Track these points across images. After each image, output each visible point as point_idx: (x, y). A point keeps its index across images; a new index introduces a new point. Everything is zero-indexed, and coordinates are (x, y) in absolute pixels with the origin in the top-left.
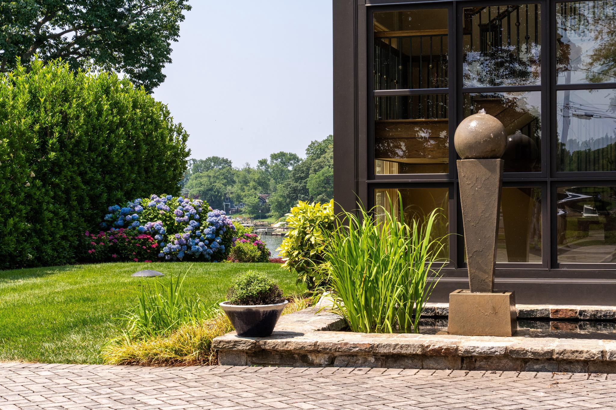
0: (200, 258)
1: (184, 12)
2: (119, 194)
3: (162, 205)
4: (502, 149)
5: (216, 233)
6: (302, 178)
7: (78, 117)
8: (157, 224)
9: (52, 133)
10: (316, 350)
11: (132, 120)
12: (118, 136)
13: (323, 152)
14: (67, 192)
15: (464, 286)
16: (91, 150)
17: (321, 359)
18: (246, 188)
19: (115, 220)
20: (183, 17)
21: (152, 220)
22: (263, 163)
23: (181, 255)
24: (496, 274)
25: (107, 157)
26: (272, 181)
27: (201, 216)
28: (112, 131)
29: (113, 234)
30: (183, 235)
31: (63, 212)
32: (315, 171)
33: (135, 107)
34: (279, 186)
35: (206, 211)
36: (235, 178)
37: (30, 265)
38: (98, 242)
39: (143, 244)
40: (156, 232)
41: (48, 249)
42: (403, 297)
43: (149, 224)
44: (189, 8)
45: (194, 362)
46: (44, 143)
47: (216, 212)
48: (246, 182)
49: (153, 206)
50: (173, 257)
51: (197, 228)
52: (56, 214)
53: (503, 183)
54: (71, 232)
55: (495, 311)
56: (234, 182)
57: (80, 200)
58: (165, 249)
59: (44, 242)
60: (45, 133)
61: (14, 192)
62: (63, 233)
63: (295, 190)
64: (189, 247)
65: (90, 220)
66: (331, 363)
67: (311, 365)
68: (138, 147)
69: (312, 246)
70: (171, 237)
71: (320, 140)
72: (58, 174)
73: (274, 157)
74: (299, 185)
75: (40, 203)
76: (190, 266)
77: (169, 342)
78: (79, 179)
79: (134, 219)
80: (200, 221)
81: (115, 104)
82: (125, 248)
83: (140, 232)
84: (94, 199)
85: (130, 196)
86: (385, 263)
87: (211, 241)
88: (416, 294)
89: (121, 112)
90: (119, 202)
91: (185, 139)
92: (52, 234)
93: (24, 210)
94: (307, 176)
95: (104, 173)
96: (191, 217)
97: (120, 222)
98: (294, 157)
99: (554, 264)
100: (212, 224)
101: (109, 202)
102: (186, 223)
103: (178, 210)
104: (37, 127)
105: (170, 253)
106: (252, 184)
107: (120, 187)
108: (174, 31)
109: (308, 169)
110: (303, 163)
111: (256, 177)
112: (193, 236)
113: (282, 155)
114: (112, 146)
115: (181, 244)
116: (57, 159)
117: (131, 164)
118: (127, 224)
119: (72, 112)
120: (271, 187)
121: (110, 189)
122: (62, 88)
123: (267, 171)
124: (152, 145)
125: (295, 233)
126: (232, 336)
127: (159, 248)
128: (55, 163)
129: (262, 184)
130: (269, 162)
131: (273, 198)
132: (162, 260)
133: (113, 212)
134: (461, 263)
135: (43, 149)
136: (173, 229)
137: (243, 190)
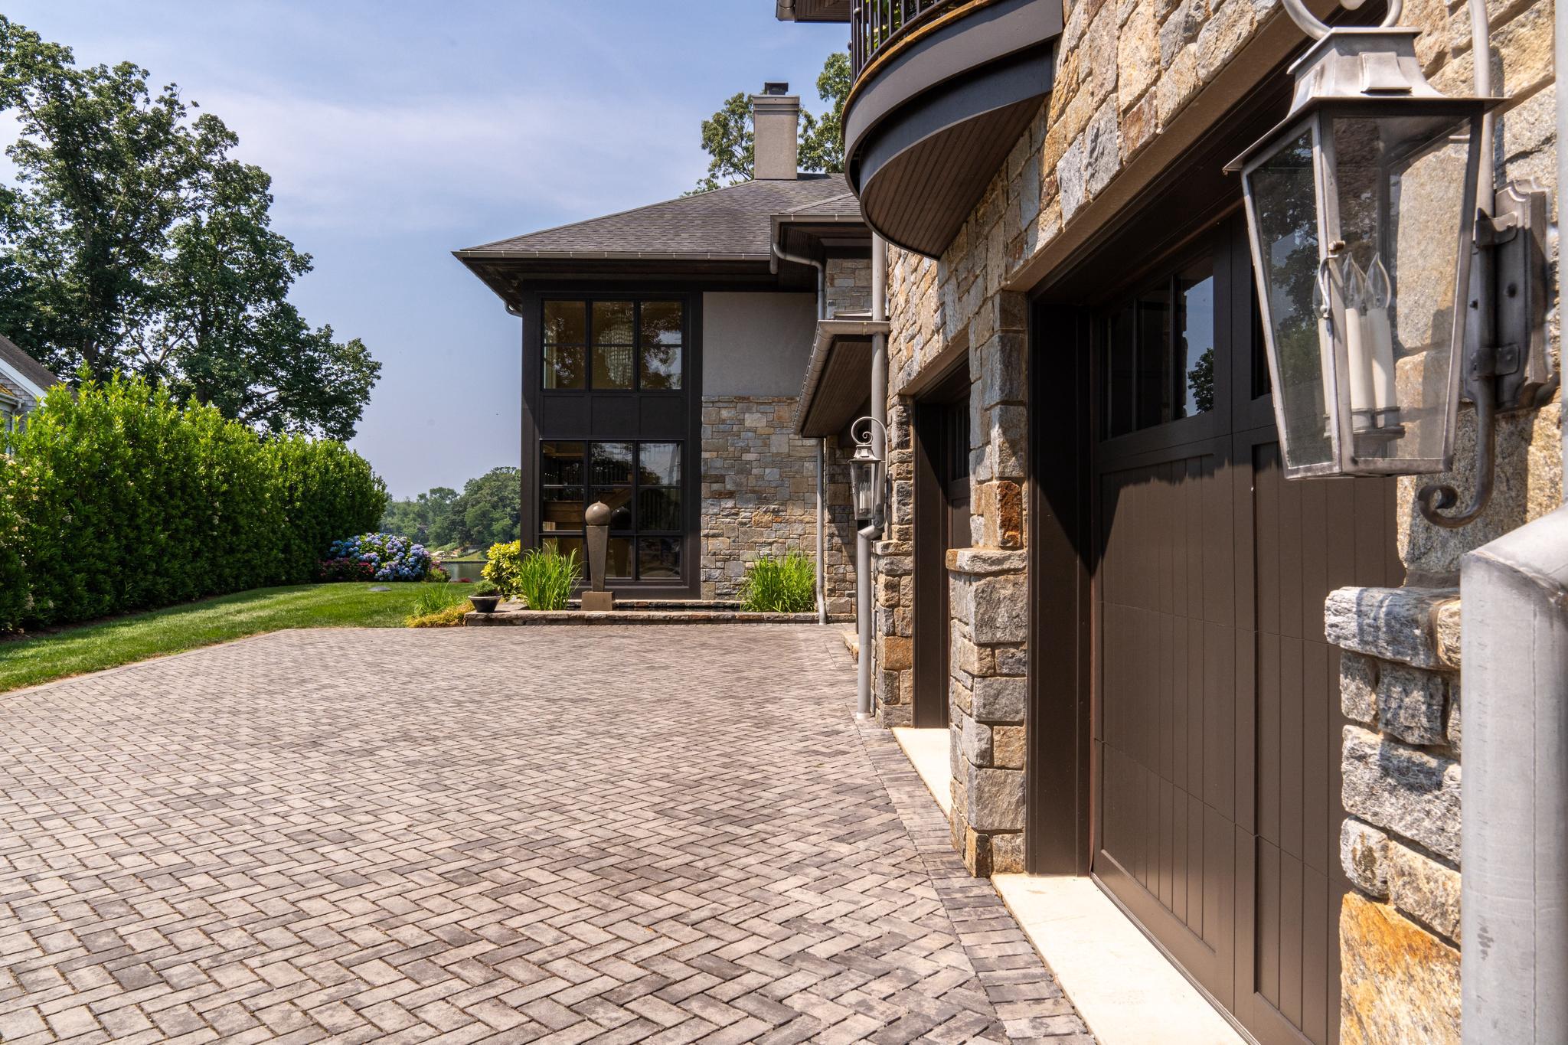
0: (406, 579)
1: (375, 381)
2: (341, 532)
3: (376, 541)
4: (609, 521)
5: (417, 561)
6: (460, 512)
7: (314, 476)
8: (373, 554)
9: (296, 489)
10: (517, 618)
11: (348, 476)
12: (340, 489)
13: (480, 488)
14: (305, 531)
15: (590, 590)
16: (321, 500)
17: (520, 622)
18: (406, 520)
19: (339, 551)
20: (373, 385)
21: (368, 551)
22: (422, 497)
23: (391, 578)
24: (605, 584)
25: (331, 504)
26: (431, 514)
27: (406, 548)
28: (336, 485)
29: (339, 562)
30: (393, 563)
31: (304, 546)
32: (473, 505)
33: (351, 466)
34: (438, 519)
35: (409, 546)
36: (395, 511)
37: (283, 584)
38: (328, 567)
39: (363, 569)
40: (373, 560)
41: (294, 572)
42: (559, 595)
43: (367, 555)
44: (379, 378)
45: (456, 625)
46: (291, 495)
47: (417, 546)
48: (406, 514)
49: (370, 542)
50: (386, 579)
51: (403, 558)
52: (299, 547)
53: (610, 536)
54: (309, 560)
55: (604, 601)
56: (394, 514)
57: (314, 537)
58: (380, 573)
59: (292, 568)
60: (292, 488)
61: (274, 532)
62: (303, 561)
63: (453, 522)
64: (398, 572)
65: (320, 551)
66: (524, 624)
67: (515, 625)
68: (353, 496)
69: (504, 570)
70: (384, 564)
71: (478, 478)
72: (300, 518)
73: (433, 492)
74: (458, 518)
75: (289, 540)
76: (400, 585)
77: (442, 615)
78: (314, 521)
79: (355, 551)
80: (405, 552)
81: (338, 465)
82: (349, 572)
83: (360, 561)
84: (323, 536)
85: (348, 534)
86: (549, 578)
87: (414, 567)
88: (565, 594)
89: (341, 470)
90: (339, 538)
91: (383, 489)
92: (297, 562)
93: (281, 545)
94: (465, 510)
95: (329, 517)
96: (399, 550)
97: (343, 553)
98: (453, 493)
99: (637, 578)
100: (414, 555)
101: (333, 538)
102: (395, 554)
103: (389, 545)
104: (288, 484)
105: (383, 576)
106: (411, 516)
107: (340, 527)
108: (366, 396)
109: (466, 504)
110: (461, 498)
111: (416, 509)
112: (401, 564)
113: (441, 490)
114: (336, 496)
115: (391, 569)
116: (301, 508)
117: (348, 509)
118: (349, 554)
119: (310, 472)
120: (430, 519)
121: (333, 528)
122: (302, 454)
123: (426, 504)
124: (363, 494)
125: (494, 562)
126: (475, 612)
127: (375, 572)
128: (300, 510)
129: (422, 516)
130: (428, 496)
131: (432, 529)
132: (377, 580)
133: (337, 545)
134: (589, 578)
135: (291, 501)
136: (384, 559)
137: (403, 521)
